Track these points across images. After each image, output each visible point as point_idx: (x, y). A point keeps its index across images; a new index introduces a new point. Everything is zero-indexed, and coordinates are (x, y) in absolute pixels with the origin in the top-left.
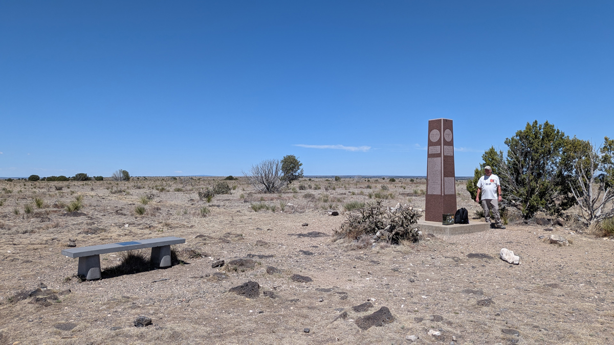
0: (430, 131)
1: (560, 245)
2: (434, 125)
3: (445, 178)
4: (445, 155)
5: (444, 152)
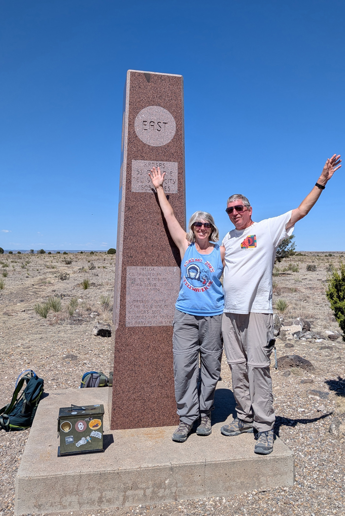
3: (128, 268)
4: (133, 190)
5: (130, 182)
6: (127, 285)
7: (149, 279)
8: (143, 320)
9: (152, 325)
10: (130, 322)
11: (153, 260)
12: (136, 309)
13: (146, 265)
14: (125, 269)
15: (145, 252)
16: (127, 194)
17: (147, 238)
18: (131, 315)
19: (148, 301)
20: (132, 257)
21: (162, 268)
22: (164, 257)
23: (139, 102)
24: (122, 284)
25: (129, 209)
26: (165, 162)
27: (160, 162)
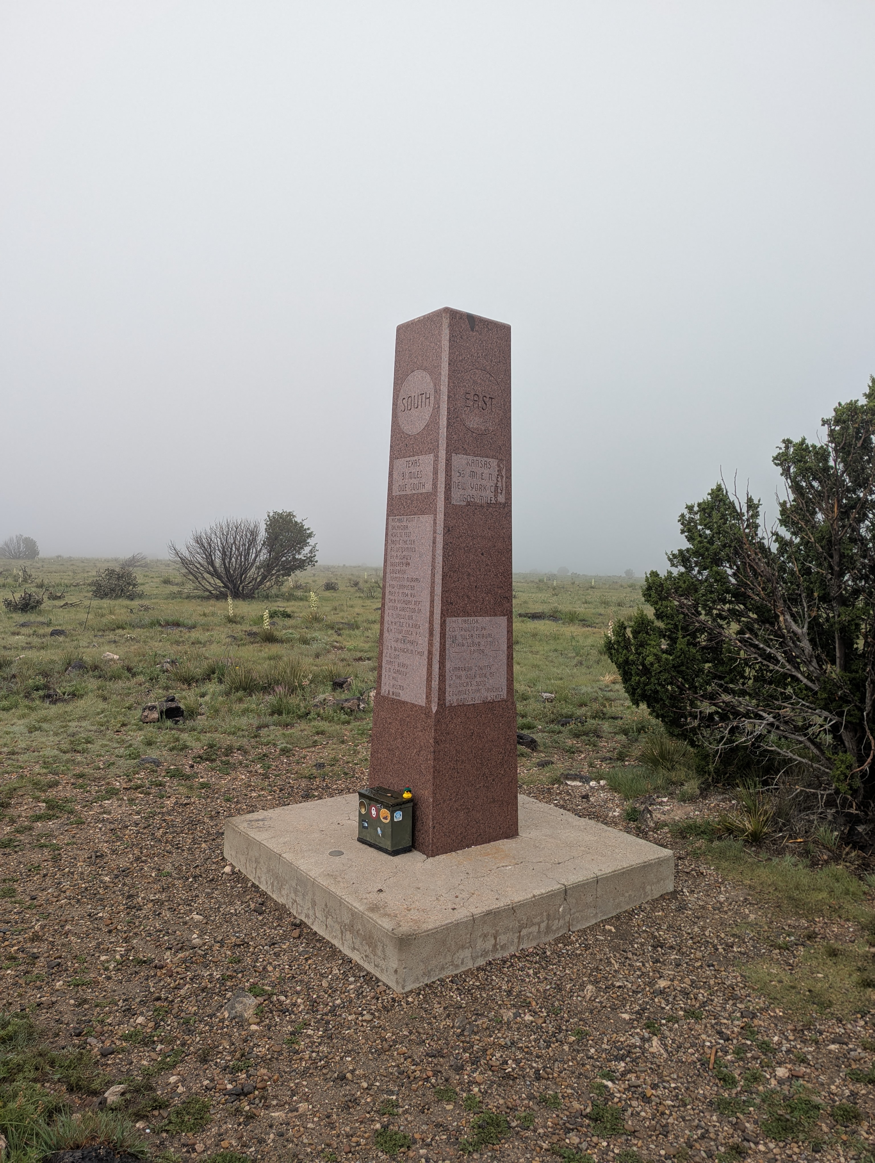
3: (448, 620)
4: (454, 502)
5: (450, 488)
6: (447, 646)
7: (472, 636)
8: (466, 696)
9: (476, 702)
10: (451, 698)
11: (477, 607)
12: (458, 681)
13: (469, 615)
14: (445, 621)
15: (468, 597)
16: (446, 507)
17: (469, 574)
18: (451, 690)
19: (470, 669)
20: (452, 603)
21: (487, 618)
22: (490, 602)
23: (461, 361)
24: (441, 643)
25: (449, 530)
26: (490, 460)
27: (486, 459)
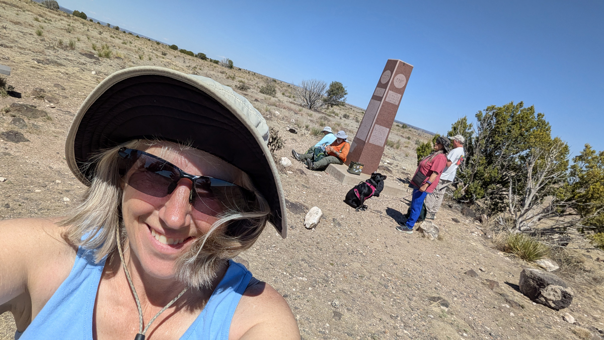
0: (384, 71)
1: (424, 236)
2: (390, 65)
5: (386, 97)
16: (384, 101)
23: (398, 72)
26: (398, 94)
